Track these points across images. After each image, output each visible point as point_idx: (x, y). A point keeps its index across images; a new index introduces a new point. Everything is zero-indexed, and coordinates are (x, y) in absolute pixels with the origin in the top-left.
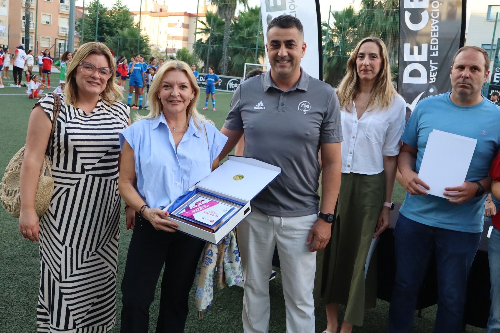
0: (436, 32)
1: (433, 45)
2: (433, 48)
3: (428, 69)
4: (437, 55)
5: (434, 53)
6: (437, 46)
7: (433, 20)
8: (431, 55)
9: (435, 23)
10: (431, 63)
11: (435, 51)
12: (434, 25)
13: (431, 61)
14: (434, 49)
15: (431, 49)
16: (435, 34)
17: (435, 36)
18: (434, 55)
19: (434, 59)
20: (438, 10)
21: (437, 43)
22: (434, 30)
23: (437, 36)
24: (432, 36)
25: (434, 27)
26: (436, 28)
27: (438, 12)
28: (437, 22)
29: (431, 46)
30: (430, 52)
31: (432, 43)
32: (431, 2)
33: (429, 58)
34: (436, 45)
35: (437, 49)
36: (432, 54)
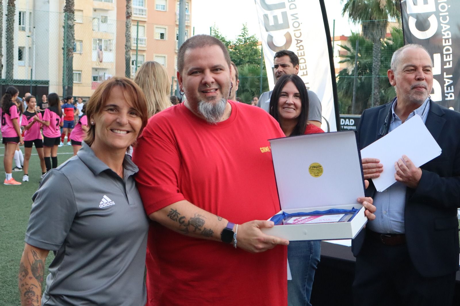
0: (448, 39)
1: (447, 55)
2: (446, 58)
3: (442, 83)
4: (451, 66)
5: (448, 63)
6: (451, 55)
7: (443, 26)
8: (445, 67)
9: (446, 28)
10: (445, 76)
11: (449, 62)
12: (445, 31)
13: (445, 73)
14: (448, 59)
15: (445, 60)
16: (447, 41)
17: (447, 44)
18: (447, 66)
19: (448, 71)
20: (447, 13)
21: (451, 52)
22: (446, 37)
23: (450, 43)
24: (444, 44)
25: (445, 34)
26: (448, 35)
27: (447, 15)
28: (448, 27)
29: (445, 56)
30: (443, 63)
31: (445, 52)
32: (437, 4)
33: (443, 70)
34: (449, 54)
35: (451, 59)
36: (446, 65)
